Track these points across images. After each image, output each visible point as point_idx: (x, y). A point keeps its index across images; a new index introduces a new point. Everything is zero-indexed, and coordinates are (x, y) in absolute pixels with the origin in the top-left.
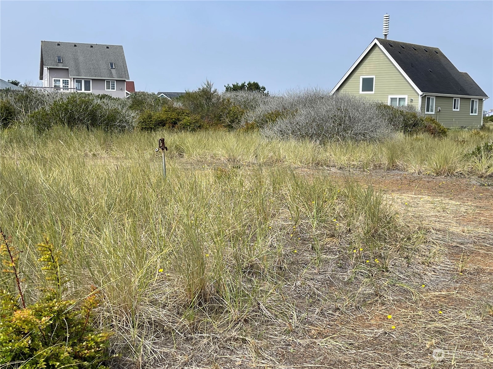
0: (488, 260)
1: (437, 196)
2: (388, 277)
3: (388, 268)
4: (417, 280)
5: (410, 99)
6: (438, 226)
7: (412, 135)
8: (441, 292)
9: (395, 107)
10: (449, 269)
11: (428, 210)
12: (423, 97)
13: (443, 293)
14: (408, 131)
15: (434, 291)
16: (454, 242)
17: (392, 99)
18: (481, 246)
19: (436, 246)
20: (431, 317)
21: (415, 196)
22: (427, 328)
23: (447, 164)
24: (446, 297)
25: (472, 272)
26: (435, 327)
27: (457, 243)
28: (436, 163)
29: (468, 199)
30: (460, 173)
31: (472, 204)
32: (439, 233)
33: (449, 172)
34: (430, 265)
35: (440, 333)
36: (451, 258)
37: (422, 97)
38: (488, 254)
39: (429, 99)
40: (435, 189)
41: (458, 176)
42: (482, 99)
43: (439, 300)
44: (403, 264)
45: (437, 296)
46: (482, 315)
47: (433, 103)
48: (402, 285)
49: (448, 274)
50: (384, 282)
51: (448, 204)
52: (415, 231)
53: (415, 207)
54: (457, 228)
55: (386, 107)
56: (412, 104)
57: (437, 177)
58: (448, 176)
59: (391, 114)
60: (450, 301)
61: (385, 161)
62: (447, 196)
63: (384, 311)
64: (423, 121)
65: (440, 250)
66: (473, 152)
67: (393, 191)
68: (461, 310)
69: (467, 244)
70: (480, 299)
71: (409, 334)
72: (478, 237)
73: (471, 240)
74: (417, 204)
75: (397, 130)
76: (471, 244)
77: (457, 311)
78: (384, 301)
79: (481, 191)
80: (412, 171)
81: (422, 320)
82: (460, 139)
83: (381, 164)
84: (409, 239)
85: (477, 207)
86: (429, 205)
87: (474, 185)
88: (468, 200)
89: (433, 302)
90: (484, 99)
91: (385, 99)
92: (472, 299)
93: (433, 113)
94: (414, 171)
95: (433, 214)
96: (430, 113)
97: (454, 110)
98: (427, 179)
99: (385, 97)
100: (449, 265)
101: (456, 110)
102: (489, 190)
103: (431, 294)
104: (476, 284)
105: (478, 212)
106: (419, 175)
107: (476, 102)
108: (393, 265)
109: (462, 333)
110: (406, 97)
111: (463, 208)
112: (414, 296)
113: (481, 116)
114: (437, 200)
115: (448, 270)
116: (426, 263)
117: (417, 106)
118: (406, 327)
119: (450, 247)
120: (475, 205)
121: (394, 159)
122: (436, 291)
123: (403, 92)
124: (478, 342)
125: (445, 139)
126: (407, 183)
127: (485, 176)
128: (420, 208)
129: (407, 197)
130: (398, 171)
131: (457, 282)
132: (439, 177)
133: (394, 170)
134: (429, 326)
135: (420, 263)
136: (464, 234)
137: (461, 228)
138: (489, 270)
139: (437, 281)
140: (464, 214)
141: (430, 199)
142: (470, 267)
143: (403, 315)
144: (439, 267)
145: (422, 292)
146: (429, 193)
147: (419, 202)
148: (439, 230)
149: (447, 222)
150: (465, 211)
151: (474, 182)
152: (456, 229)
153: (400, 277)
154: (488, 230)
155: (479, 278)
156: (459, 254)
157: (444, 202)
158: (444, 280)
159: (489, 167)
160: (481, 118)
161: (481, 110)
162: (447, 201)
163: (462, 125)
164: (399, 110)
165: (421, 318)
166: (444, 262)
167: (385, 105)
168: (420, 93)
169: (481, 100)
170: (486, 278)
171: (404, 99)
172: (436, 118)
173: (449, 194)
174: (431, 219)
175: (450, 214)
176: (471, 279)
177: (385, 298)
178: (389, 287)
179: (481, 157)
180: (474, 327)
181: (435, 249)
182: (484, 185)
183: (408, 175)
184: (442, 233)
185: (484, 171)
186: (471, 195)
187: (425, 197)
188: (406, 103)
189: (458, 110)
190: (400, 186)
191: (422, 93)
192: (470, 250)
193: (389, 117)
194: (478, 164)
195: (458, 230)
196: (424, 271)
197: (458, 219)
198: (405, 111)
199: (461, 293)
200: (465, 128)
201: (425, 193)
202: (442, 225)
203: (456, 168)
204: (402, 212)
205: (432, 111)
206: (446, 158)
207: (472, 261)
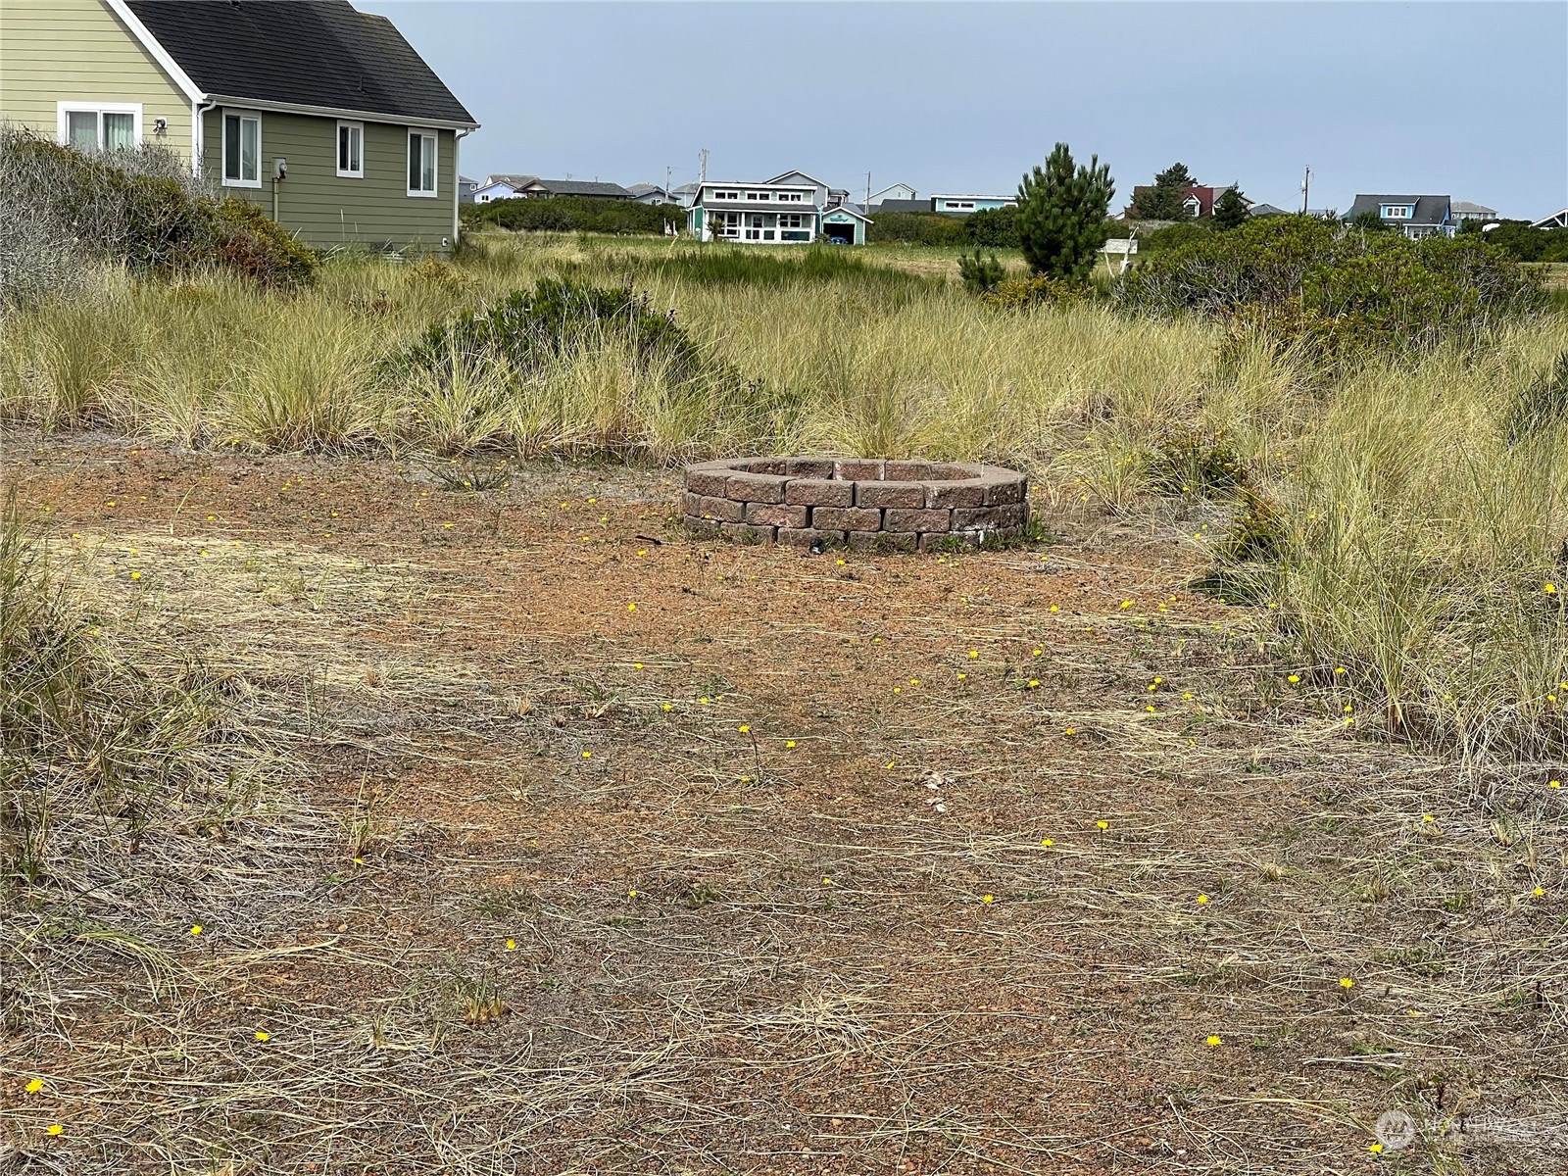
0: (469, 792)
1: (269, 538)
2: (43, 907)
3: (42, 865)
4: (175, 906)
5: (152, 120)
6: (269, 664)
7: (165, 276)
8: (272, 946)
9: (86, 154)
10: (311, 845)
11: (231, 601)
12: (211, 116)
13: (280, 951)
14: (150, 258)
15: (245, 945)
16: (333, 727)
17: (74, 116)
18: (444, 738)
19: (258, 753)
20: (228, 1063)
21: (177, 542)
22: (204, 1115)
23: (312, 399)
24: (292, 968)
25: (404, 848)
26: (240, 1102)
27: (348, 731)
28: (268, 398)
29: (397, 543)
30: (367, 440)
31: (414, 566)
32: (273, 694)
33: (322, 435)
34: (231, 835)
35: (260, 1125)
36: (320, 798)
37: (204, 113)
38: (468, 771)
39: (233, 122)
40: (264, 508)
41: (360, 452)
42: (455, 131)
43: (264, 983)
44: (114, 842)
45: (254, 968)
46: (438, 1026)
47: (254, 140)
48: (101, 935)
49: (304, 865)
50: (22, 932)
51: (315, 568)
52: (170, 694)
53: (173, 590)
54: (350, 669)
55: (46, 151)
56: (164, 141)
57: (274, 459)
58: (319, 450)
59: (72, 182)
60: (311, 983)
61: (46, 391)
62: (312, 537)
63: (18, 1059)
64: (210, 217)
65: (277, 768)
66: (417, 351)
67: (80, 522)
68: (353, 1016)
69: (388, 734)
70: (431, 961)
71: (124, 1147)
72: (433, 702)
73: (404, 714)
74: (185, 575)
75: (100, 255)
76: (404, 730)
77: (334, 1022)
78: (21, 1013)
79: (450, 510)
80: (165, 433)
81: (185, 1080)
82: (369, 297)
83: (26, 403)
84: (142, 728)
85: (431, 576)
86: (235, 576)
87: (420, 485)
88: (394, 550)
89: (237, 995)
90: (458, 132)
91: (41, 116)
92: (398, 965)
93: (257, 184)
94: (175, 433)
95: (252, 616)
96: (241, 182)
97: (340, 173)
98: (232, 468)
99: (42, 106)
100: (311, 827)
101: (348, 173)
102: (480, 504)
103: (229, 959)
104: (417, 897)
105: (436, 596)
106: (197, 449)
107: (430, 141)
108: (66, 852)
109: (354, 1115)
110: (135, 108)
111: (376, 584)
112: (154, 977)
113: (452, 201)
114: (269, 553)
115: (306, 852)
116: (214, 831)
117: (184, 152)
118: (115, 1121)
119: (314, 751)
120: (425, 568)
121: (83, 382)
122: (254, 945)
123: (121, 88)
124: (416, 1143)
125: (309, 296)
126: (146, 487)
127: (465, 448)
128: (197, 593)
129: (137, 547)
130: (105, 436)
131: (341, 898)
132: (282, 458)
133: (86, 429)
134: (215, 1101)
135: (190, 829)
136: (377, 692)
137: (364, 669)
138: (470, 834)
139: (261, 903)
140: (380, 611)
141: (240, 550)
142: (396, 828)
143: (105, 1068)
144: (269, 839)
145: (192, 955)
146: (239, 527)
147: (191, 569)
148: (272, 684)
149: (308, 648)
150: (381, 594)
151: (421, 475)
152: (342, 674)
153: (98, 900)
154: (472, 668)
155: (431, 872)
156: (353, 779)
157: (297, 561)
158: (288, 893)
159: (478, 412)
160: (452, 209)
161: (452, 174)
162: (310, 556)
163: (378, 239)
164: (104, 166)
165: (180, 1072)
166: (290, 816)
167: (39, 143)
168: (198, 96)
169: (448, 135)
170: (456, 868)
171: (126, 119)
172: (267, 206)
173: (318, 527)
174: (243, 636)
175: (322, 611)
176: (399, 878)
177: (27, 1001)
178: (44, 950)
179: (449, 370)
180: (405, 1082)
181: (253, 764)
182: (460, 486)
183: (149, 453)
184: (289, 693)
185: (460, 427)
186: (410, 527)
187: (220, 546)
188: (138, 136)
189: (359, 174)
190: (113, 499)
191: (205, 96)
192: (399, 758)
193: (60, 197)
194: (435, 397)
195: (354, 678)
196: (207, 862)
197: (354, 629)
198: (132, 170)
199: (356, 942)
200: (390, 249)
201: (221, 526)
202: (290, 663)
203: (348, 416)
204: (117, 613)
205: (251, 175)
206: (307, 380)
207: (407, 804)
